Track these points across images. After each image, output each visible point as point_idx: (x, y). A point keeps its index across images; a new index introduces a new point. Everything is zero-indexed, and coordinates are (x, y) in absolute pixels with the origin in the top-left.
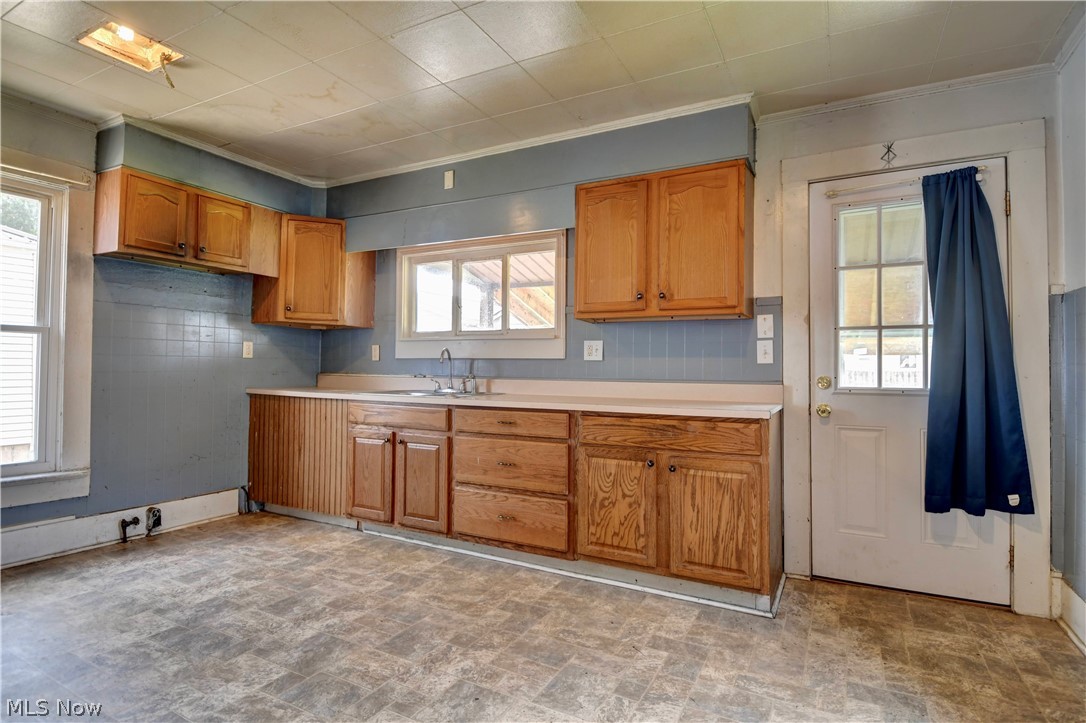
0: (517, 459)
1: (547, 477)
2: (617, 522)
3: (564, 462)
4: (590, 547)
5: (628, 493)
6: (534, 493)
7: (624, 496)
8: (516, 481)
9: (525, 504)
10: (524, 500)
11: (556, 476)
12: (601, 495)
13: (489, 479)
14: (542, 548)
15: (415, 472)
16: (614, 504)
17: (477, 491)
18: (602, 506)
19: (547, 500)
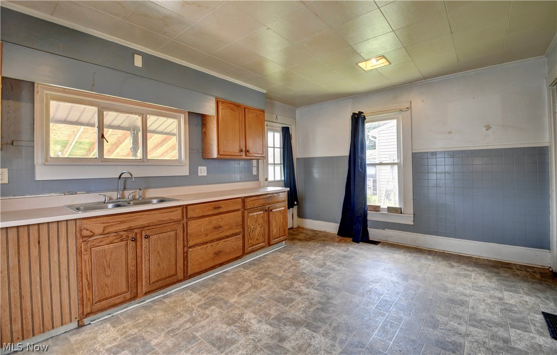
0: (221, 224)
1: (235, 227)
2: (257, 235)
3: (241, 218)
4: (249, 249)
5: (260, 223)
6: (227, 237)
7: (259, 224)
8: (222, 234)
9: (227, 242)
10: (226, 241)
11: (238, 226)
12: (252, 227)
13: (209, 238)
14: (233, 259)
15: (158, 253)
16: (256, 229)
17: (201, 247)
18: (253, 231)
19: (235, 237)
